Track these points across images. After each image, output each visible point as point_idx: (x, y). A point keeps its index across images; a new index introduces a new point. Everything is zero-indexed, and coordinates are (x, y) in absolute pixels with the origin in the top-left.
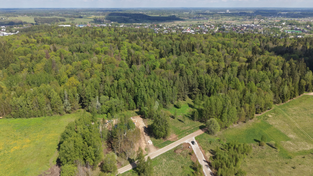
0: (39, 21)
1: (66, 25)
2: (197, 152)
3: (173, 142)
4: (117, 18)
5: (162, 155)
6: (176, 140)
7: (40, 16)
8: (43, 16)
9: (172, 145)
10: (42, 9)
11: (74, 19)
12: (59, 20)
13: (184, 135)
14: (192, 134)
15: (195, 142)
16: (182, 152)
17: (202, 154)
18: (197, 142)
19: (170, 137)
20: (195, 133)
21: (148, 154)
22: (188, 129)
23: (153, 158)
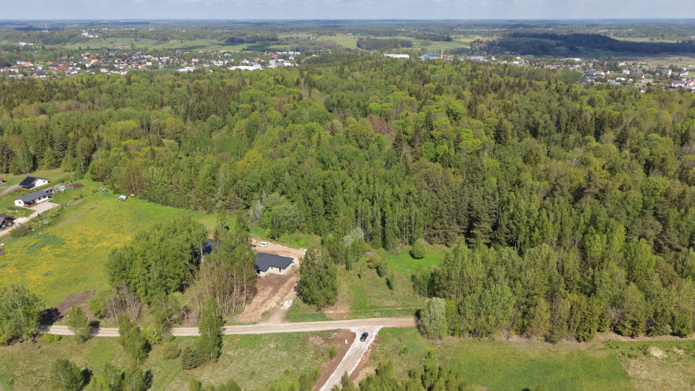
0: (364, 45)
1: (403, 54)
2: (349, 359)
3: (330, 319)
4: (526, 43)
5: (277, 334)
6: (340, 317)
7: (374, 34)
8: (379, 35)
9: (317, 324)
10: (390, 22)
11: (432, 42)
12: (399, 45)
13: (365, 315)
14: (386, 319)
15: (371, 337)
16: (321, 344)
17: (356, 365)
18: (373, 339)
19: (333, 310)
20: (394, 319)
21: (258, 323)
22: (389, 307)
23: (258, 332)
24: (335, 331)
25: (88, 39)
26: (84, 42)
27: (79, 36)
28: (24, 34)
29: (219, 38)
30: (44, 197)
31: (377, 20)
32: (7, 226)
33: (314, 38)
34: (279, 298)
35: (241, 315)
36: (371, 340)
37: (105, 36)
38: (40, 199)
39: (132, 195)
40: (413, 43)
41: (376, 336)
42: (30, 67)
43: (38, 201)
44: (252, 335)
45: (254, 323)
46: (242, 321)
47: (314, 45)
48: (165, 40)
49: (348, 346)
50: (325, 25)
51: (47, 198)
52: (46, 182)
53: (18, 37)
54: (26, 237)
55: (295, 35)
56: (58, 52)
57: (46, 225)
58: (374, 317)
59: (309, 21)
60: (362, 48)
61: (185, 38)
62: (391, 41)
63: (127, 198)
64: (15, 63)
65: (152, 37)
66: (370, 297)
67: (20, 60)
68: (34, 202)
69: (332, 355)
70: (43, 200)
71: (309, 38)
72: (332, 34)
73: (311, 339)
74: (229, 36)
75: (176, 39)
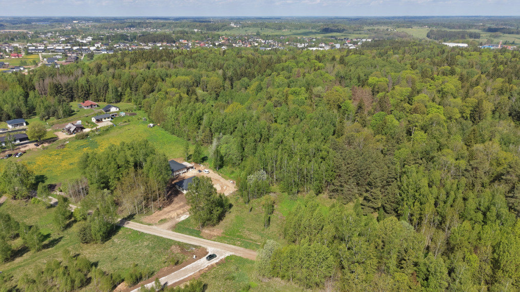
0: (433, 36)
1: (463, 43)
2: (187, 269)
3: (201, 237)
6: (210, 237)
9: (188, 238)
10: (473, 18)
13: (229, 241)
14: (242, 249)
15: (218, 259)
16: (178, 253)
17: (186, 276)
18: (217, 261)
19: (210, 230)
20: (247, 251)
21: (152, 225)
22: (252, 240)
23: (145, 232)
24: (195, 246)
25: (233, 28)
26: (230, 30)
27: (228, 26)
28: (198, 24)
29: (317, 29)
30: (108, 118)
31: (462, 16)
32: (77, 132)
33: (392, 29)
34: (182, 212)
35: (147, 217)
36: (214, 261)
37: (243, 26)
38: (105, 119)
39: (159, 125)
40: (481, 35)
41: (221, 260)
42: (185, 43)
43: (104, 120)
44: (139, 232)
45: (149, 225)
46: (144, 221)
47: (389, 35)
48: (280, 29)
49: (194, 261)
50: (409, 20)
51: (110, 119)
52: (118, 109)
53: (194, 26)
54: (82, 140)
55: (376, 28)
56: (207, 35)
57: (96, 135)
58: (234, 245)
59: (399, 18)
60: (431, 38)
61: (293, 28)
62: (459, 33)
63: (153, 126)
64: (179, 40)
65: (272, 27)
66: (244, 228)
67: (183, 39)
68: (102, 120)
69: (177, 263)
70: (107, 120)
71: (387, 30)
72: (409, 27)
73: (173, 247)
74: (325, 27)
75: (288, 29)
